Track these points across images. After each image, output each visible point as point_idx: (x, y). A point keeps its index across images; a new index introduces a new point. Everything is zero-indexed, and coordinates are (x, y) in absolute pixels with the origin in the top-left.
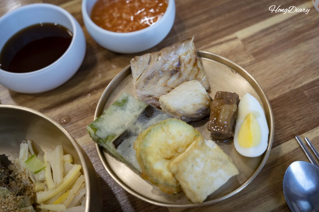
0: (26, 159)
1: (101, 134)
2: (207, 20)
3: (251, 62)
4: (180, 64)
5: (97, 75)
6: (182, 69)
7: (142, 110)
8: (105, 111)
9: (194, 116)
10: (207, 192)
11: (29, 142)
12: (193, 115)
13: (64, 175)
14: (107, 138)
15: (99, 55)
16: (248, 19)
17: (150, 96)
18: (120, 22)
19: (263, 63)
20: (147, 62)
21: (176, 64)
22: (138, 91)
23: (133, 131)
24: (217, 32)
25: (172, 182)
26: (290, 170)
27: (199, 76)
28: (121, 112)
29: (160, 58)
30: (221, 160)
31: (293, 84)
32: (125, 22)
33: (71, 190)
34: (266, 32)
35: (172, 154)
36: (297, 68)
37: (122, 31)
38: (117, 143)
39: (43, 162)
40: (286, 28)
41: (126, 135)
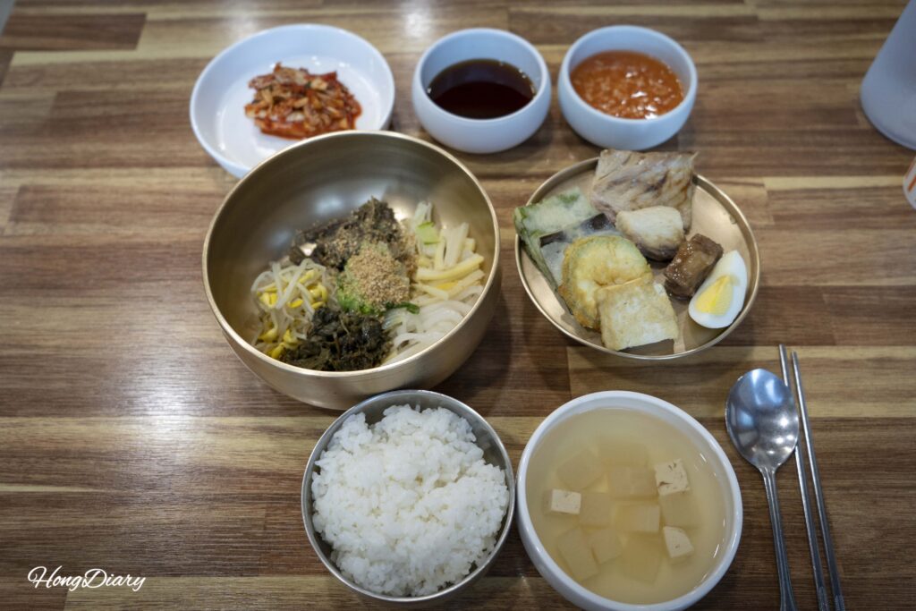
0: (420, 223)
1: (529, 225)
2: (732, 144)
3: (767, 226)
4: (663, 181)
5: (545, 159)
6: (665, 188)
7: (590, 217)
8: (544, 200)
9: (653, 251)
10: (628, 342)
11: (430, 205)
12: (653, 248)
13: (459, 260)
14: (534, 232)
15: (559, 134)
16: (793, 166)
17: (607, 206)
18: (606, 98)
19: (785, 233)
20: (623, 161)
21: (660, 178)
22: (595, 193)
23: (569, 236)
24: (739, 166)
25: (591, 312)
26: (750, 378)
27: (682, 207)
28: (563, 209)
29: (641, 162)
30: (663, 312)
31: (813, 279)
32: (613, 102)
33: (461, 281)
34: (811, 193)
35: (606, 281)
36: (830, 259)
37: (605, 111)
38: (545, 241)
39: (438, 235)
40: (844, 200)
41: (559, 237)
